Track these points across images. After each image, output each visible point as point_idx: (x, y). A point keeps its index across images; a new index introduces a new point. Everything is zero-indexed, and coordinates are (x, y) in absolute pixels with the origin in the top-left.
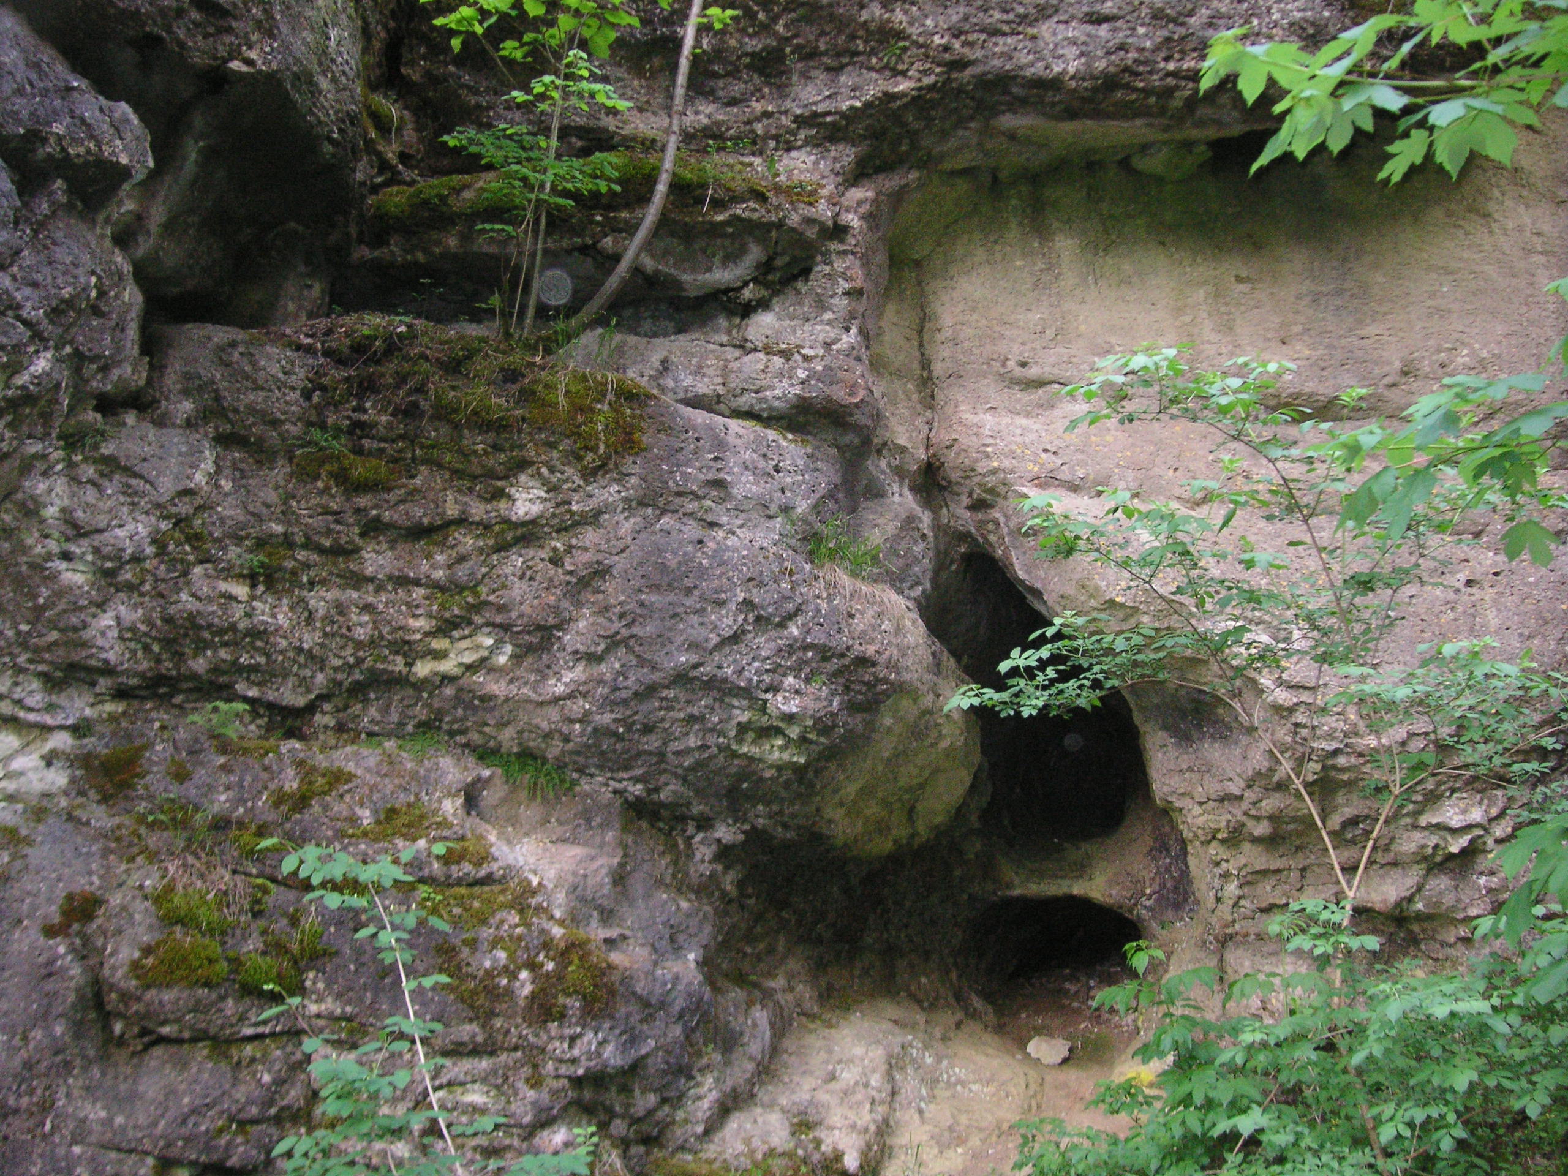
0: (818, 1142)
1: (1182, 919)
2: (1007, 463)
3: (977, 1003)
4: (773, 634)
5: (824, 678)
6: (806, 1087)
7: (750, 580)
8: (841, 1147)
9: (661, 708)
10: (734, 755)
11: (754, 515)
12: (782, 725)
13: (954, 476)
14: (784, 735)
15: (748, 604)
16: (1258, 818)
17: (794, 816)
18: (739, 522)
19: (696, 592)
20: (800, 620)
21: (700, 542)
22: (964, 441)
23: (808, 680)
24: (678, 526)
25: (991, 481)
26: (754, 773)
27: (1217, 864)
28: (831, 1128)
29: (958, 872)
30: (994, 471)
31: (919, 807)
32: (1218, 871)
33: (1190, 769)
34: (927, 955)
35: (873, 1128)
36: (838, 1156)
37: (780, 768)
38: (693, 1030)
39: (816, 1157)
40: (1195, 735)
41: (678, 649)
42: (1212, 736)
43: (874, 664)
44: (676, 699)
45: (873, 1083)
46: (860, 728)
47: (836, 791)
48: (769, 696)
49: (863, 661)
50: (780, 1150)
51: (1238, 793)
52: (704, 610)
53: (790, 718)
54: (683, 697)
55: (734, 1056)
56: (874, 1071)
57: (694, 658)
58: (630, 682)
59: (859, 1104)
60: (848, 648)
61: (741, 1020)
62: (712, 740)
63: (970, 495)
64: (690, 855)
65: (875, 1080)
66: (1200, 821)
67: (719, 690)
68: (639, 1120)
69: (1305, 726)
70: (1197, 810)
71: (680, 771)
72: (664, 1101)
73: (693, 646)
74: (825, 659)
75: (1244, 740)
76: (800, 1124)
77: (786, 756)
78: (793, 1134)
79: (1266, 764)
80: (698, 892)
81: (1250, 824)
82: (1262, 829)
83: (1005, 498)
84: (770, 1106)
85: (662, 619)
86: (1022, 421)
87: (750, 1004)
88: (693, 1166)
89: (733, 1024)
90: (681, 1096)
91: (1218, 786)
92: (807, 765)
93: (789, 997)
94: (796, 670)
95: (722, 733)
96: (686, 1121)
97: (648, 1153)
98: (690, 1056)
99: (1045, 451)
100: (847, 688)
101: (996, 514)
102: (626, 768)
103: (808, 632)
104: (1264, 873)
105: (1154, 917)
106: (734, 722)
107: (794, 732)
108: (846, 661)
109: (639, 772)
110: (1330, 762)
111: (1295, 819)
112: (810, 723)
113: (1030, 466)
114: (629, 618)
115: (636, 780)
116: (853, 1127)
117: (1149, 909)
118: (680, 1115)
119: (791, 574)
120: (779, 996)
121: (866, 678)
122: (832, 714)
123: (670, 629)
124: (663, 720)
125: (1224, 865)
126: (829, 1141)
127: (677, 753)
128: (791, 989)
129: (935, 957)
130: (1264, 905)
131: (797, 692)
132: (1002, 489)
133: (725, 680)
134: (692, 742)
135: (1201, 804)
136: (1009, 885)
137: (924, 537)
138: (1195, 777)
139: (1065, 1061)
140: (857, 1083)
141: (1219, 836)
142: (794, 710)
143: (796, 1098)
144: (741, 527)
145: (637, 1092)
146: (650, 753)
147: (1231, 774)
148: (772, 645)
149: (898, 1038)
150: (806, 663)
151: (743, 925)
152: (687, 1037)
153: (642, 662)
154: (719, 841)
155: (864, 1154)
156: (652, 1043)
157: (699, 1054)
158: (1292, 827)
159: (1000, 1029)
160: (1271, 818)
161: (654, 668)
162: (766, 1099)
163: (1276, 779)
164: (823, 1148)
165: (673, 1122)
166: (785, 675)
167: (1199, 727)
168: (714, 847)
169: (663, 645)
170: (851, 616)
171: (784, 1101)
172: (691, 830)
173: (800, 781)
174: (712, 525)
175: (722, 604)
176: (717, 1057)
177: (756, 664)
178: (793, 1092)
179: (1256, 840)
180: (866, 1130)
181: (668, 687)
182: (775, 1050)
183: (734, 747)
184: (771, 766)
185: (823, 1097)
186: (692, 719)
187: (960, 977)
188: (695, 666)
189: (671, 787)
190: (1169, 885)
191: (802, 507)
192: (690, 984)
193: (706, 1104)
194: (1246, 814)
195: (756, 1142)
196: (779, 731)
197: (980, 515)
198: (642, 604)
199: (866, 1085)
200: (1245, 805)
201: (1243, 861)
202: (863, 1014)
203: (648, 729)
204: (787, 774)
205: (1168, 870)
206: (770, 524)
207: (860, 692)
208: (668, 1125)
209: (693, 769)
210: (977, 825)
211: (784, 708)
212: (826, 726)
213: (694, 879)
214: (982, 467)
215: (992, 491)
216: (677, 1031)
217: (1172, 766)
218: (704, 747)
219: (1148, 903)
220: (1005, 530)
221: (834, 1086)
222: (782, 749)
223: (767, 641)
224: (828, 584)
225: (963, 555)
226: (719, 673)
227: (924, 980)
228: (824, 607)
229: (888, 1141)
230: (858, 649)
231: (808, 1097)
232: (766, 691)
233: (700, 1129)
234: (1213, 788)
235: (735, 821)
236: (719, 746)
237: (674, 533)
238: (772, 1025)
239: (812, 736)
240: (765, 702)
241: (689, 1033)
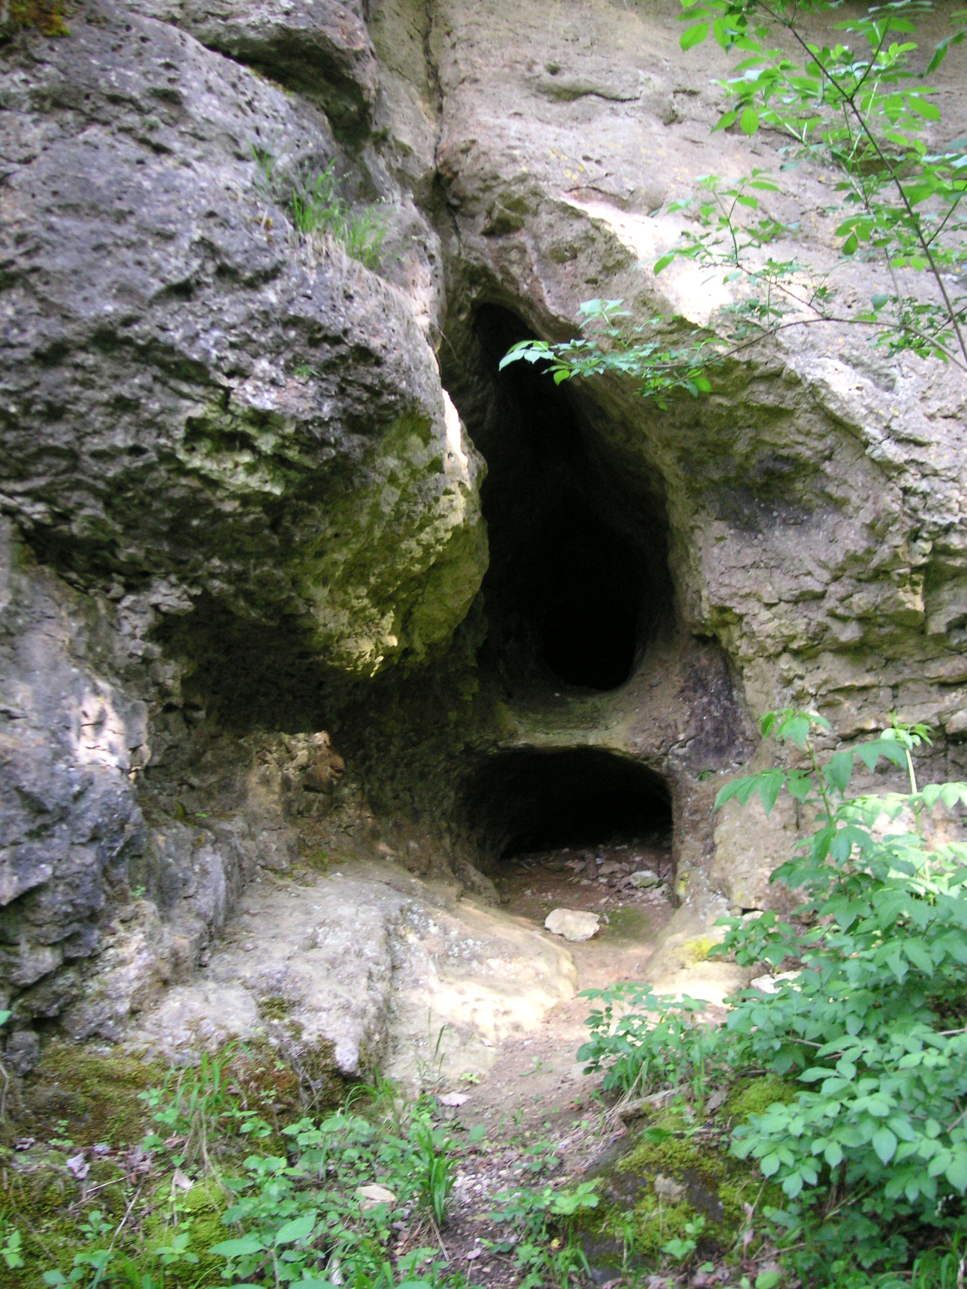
0: (297, 1029)
1: (727, 766)
2: (538, 168)
3: (476, 876)
4: (242, 295)
5: (312, 369)
6: (277, 955)
7: (211, 214)
8: (329, 1035)
9: (74, 381)
10: (182, 470)
11: (217, 149)
12: (251, 431)
13: (471, 188)
14: (254, 450)
15: (206, 247)
16: (844, 619)
17: (262, 582)
18: (197, 152)
19: (132, 220)
20: (279, 284)
21: (140, 162)
22: (484, 142)
23: (288, 370)
24: (110, 140)
25: (519, 190)
26: (209, 503)
27: (788, 682)
28: (316, 1010)
29: (453, 716)
30: (522, 179)
31: (417, 615)
32: (789, 692)
33: (755, 565)
34: (416, 815)
35: (372, 1010)
36: (327, 1049)
37: (246, 499)
38: (114, 862)
39: (295, 1050)
40: (762, 522)
41: (103, 294)
42: (784, 522)
43: (379, 362)
44: (96, 370)
45: (368, 952)
46: (358, 454)
47: (320, 554)
48: (233, 383)
49: (364, 354)
50: (245, 1037)
51: (818, 588)
52: (143, 243)
53: (262, 419)
54: (108, 367)
55: (175, 912)
56: (368, 938)
57: (126, 310)
58: (28, 337)
59: (352, 976)
60: (346, 332)
61: (185, 863)
62: (149, 440)
63: (489, 213)
64: (115, 627)
65: (371, 949)
66: (770, 628)
67: (163, 365)
68: (26, 989)
69: (915, 493)
70: (765, 615)
71: (101, 485)
72: (69, 963)
73: (124, 291)
74: (314, 343)
75: (831, 519)
76: (271, 1004)
77: (254, 482)
78: (263, 1016)
79: (864, 544)
80: (125, 680)
81: (836, 626)
82: (849, 633)
83: (536, 214)
84: (226, 980)
85: (80, 251)
86: (553, 129)
87: (197, 845)
88: (112, 1062)
89: (174, 869)
90: (94, 957)
91: (793, 584)
92: (283, 501)
93: (249, 843)
94: (275, 350)
95: (163, 430)
96: (103, 995)
97: (42, 1044)
98: (108, 899)
99: (586, 158)
100: (342, 391)
101: (522, 238)
102: (21, 476)
103: (291, 302)
104: (848, 691)
105: (688, 768)
106: (182, 418)
107: (267, 443)
108: (343, 350)
109: (38, 483)
110: (941, 541)
111: (891, 619)
112: (290, 429)
113: (568, 174)
114: (30, 244)
115: (35, 496)
116: (346, 1007)
117: (684, 758)
118: (93, 987)
119: (268, 227)
120: (236, 841)
121: (369, 380)
122: (323, 424)
123: (91, 266)
124: (77, 399)
125: (798, 683)
126: (313, 1027)
127: (98, 455)
128: (253, 837)
129: (426, 818)
130: (848, 731)
131: (273, 382)
132: (532, 202)
133: (170, 349)
134: (121, 439)
135: (769, 606)
136: (513, 735)
137: (431, 257)
138: (762, 574)
139: (596, 936)
140: (347, 951)
141: (794, 646)
142: (269, 406)
143: (264, 968)
144: (199, 159)
145: (24, 947)
146: (55, 452)
147: (811, 566)
148: (241, 309)
149: (397, 901)
150: (288, 345)
151: (188, 746)
152: (105, 871)
153: (48, 307)
154: (156, 607)
155: (363, 1045)
156: (48, 870)
157: (123, 898)
158: (885, 630)
159: (504, 905)
160: (863, 619)
161: (66, 318)
162: (221, 970)
163: (875, 562)
164: (305, 1037)
165: (82, 997)
166: (256, 356)
167: (768, 511)
168: (150, 617)
169: (80, 287)
170: (349, 297)
171: (246, 972)
172: (117, 590)
173: (274, 526)
174: (159, 150)
175: (169, 237)
176: (149, 907)
177: (216, 333)
178: (260, 961)
179: (841, 650)
180: (364, 1012)
181: (83, 348)
182: (231, 911)
183: (182, 456)
184: (233, 496)
185: (301, 967)
186: (122, 405)
187: (453, 844)
188: (128, 322)
189: (87, 512)
190: (709, 727)
191: (283, 161)
192: (108, 793)
193: (132, 971)
194: (832, 615)
195: (208, 1027)
196: (244, 442)
197: (501, 242)
198: (51, 228)
199: (359, 954)
200: (829, 603)
201: (822, 675)
202: (345, 875)
203: (54, 413)
204: (256, 512)
205: (706, 710)
206: (241, 166)
207: (359, 400)
208: (75, 1000)
209: (118, 485)
210: (474, 664)
211: (256, 403)
212: (313, 439)
213: (121, 660)
214: (507, 173)
215: (518, 205)
216: (89, 856)
217: (733, 563)
218: (136, 451)
219: (681, 752)
220: (533, 257)
221: (313, 954)
222: (251, 469)
223: (233, 303)
224: (318, 253)
225: (474, 302)
226: (162, 337)
227: (413, 844)
228: (313, 278)
229: (391, 1031)
230: (358, 336)
231: (280, 967)
232: (230, 375)
233: (123, 1007)
234: (785, 586)
235: (182, 579)
236: (158, 449)
237: (104, 149)
238: (229, 876)
239: (292, 454)
240: (228, 391)
241: (107, 867)
